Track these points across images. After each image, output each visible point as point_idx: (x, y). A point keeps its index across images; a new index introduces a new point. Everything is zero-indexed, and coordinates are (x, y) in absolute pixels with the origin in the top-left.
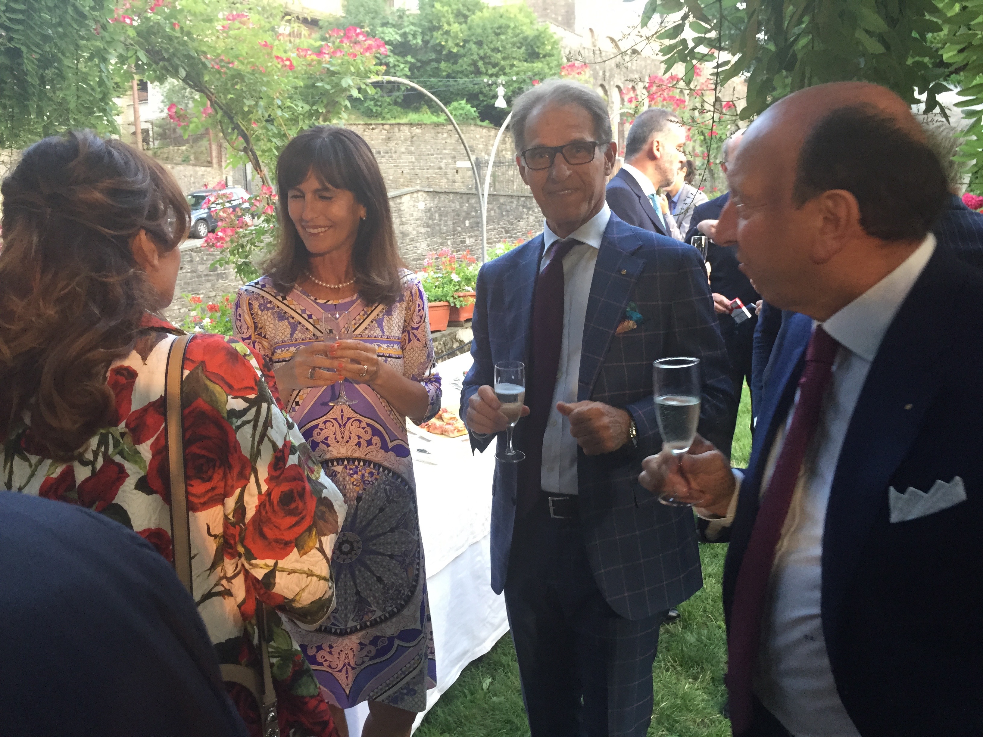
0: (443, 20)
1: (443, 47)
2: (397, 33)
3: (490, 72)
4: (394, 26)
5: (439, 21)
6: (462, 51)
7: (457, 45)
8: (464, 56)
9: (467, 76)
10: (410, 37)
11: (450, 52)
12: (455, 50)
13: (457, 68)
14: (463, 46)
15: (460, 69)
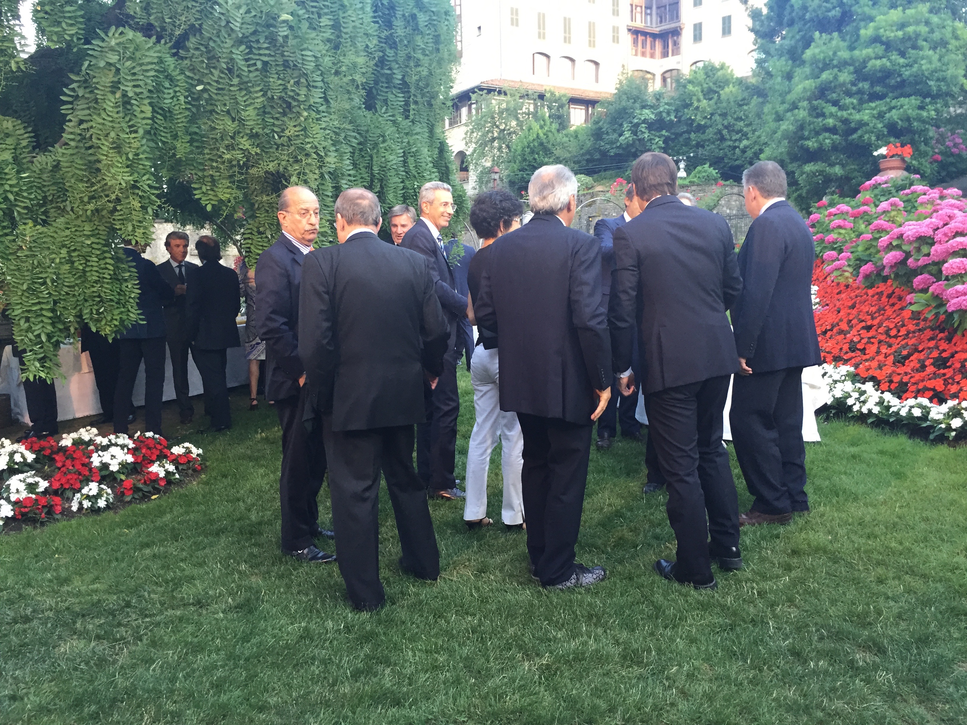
0: (694, 98)
1: (693, 120)
2: (653, 113)
3: (734, 138)
4: (651, 107)
5: (691, 99)
6: (709, 123)
7: (705, 118)
8: (711, 126)
9: (713, 143)
10: (664, 115)
11: (699, 125)
12: (703, 123)
13: (703, 137)
14: (711, 118)
15: (707, 138)
